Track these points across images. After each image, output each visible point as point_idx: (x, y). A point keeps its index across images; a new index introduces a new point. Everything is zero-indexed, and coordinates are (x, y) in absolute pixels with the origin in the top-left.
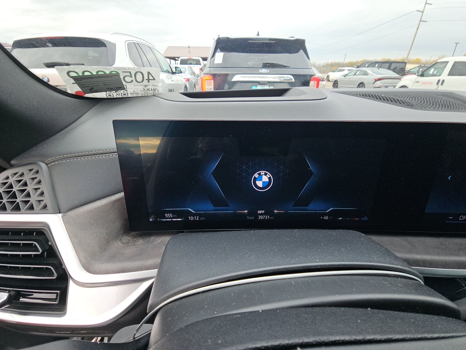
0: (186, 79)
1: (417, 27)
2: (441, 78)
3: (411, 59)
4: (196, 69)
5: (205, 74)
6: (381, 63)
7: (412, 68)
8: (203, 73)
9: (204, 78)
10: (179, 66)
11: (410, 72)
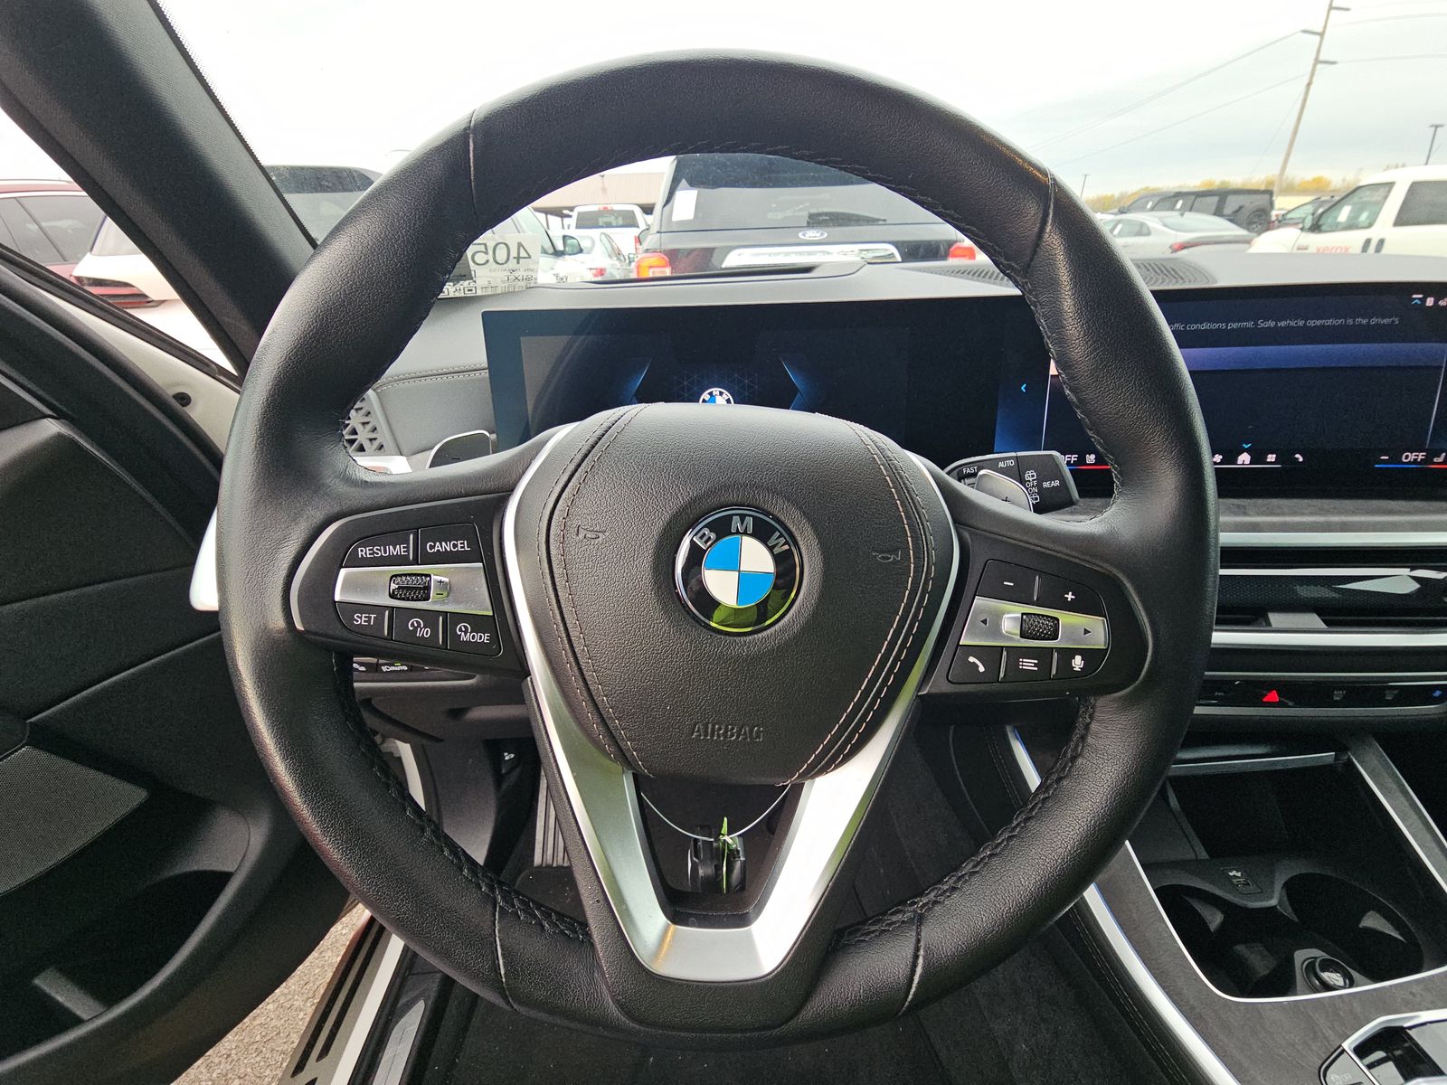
0: (594, 271)
1: (1307, 81)
2: (1374, 233)
3: (1297, 181)
4: (624, 238)
5: (647, 251)
6: (1193, 197)
7: (1291, 208)
8: (640, 251)
9: (646, 263)
10: (573, 232)
11: (1286, 222)
